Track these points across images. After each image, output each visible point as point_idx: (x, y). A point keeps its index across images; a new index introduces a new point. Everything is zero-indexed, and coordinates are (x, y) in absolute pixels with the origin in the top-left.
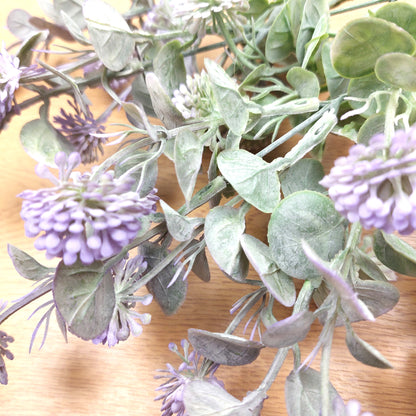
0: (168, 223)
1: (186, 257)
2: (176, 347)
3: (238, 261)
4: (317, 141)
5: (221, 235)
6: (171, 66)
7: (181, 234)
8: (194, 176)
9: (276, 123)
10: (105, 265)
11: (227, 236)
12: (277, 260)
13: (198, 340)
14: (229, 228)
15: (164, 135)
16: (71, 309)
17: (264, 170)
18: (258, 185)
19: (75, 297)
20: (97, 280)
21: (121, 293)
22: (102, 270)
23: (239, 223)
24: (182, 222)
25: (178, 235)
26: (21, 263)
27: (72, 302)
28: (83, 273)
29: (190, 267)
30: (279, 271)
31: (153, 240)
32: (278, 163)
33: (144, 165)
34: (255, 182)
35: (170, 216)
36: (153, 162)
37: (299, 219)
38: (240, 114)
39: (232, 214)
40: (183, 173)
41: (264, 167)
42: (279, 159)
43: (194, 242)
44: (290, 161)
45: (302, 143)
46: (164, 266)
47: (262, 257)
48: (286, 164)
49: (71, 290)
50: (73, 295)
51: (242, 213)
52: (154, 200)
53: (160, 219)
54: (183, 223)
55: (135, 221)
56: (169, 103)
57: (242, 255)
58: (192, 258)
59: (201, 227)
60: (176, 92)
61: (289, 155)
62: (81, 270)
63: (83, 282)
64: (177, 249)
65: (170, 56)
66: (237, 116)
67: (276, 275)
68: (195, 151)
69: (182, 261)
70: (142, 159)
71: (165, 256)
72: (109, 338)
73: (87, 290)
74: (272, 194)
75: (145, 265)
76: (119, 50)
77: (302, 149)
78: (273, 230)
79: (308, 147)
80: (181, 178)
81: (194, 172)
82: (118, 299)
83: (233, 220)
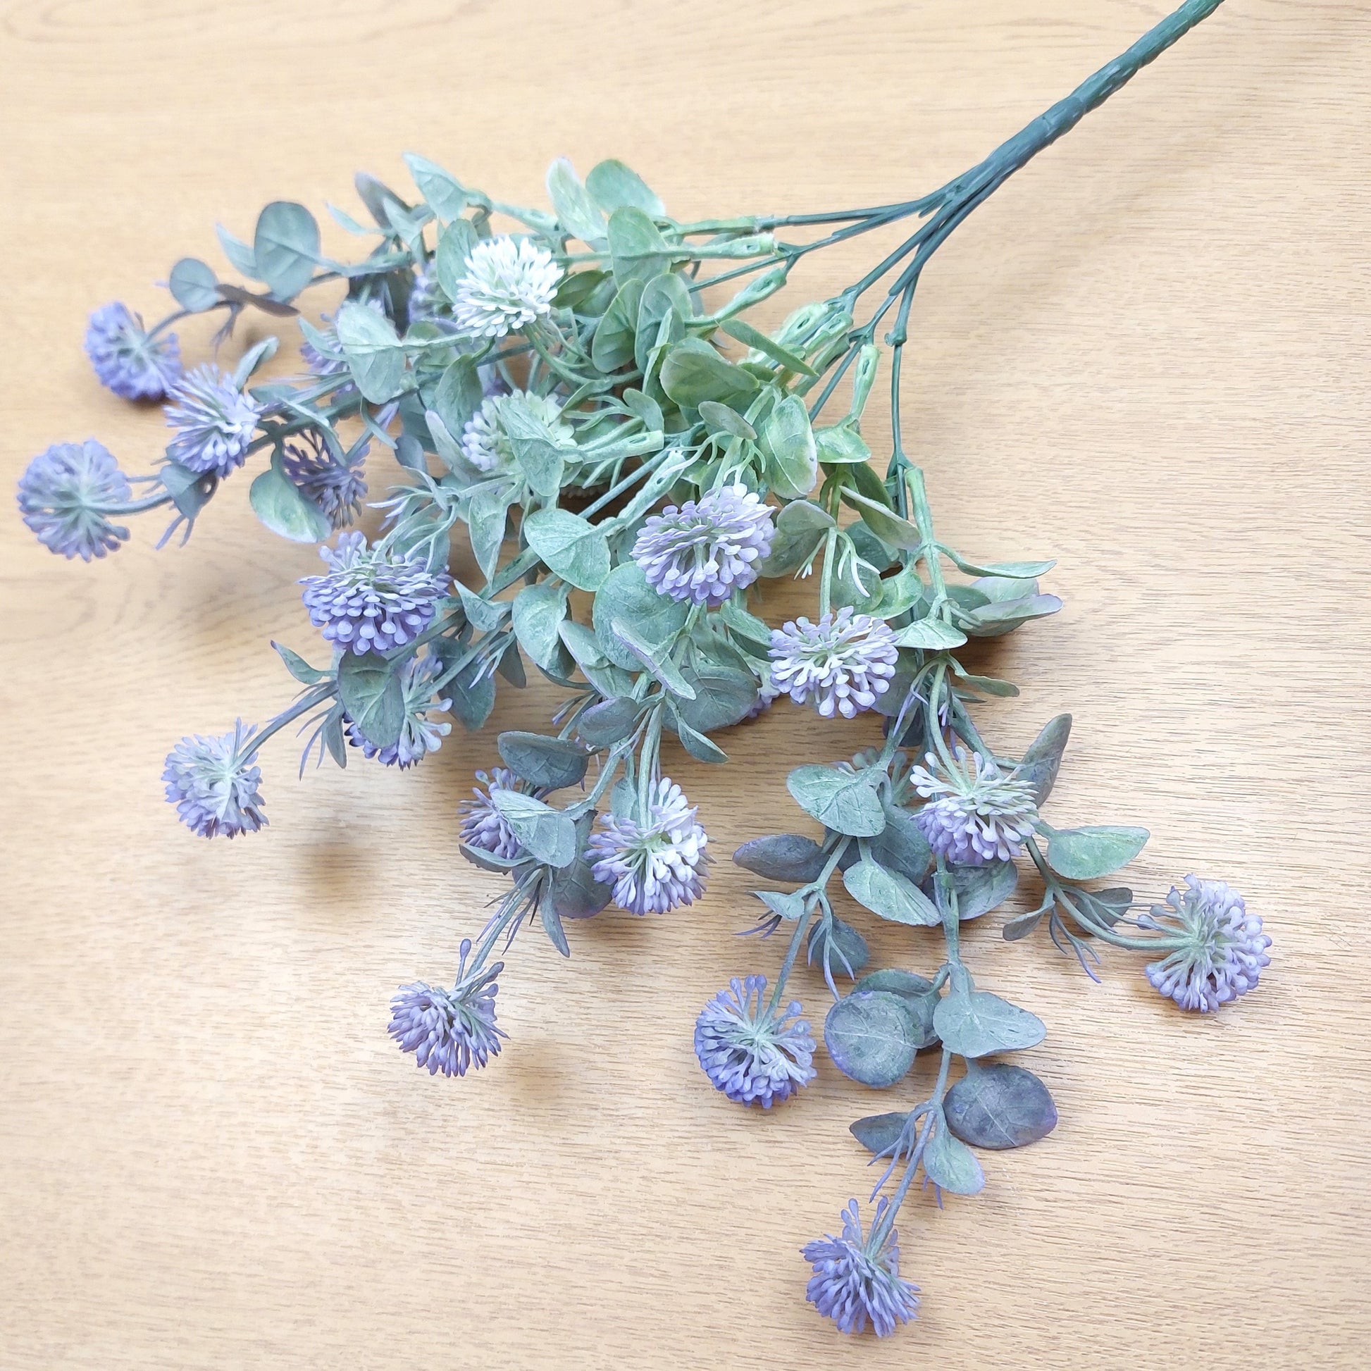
0: (466, 608)
1: (492, 652)
2: (486, 776)
3: (557, 653)
4: (658, 494)
5: (534, 622)
6: (460, 388)
7: (483, 622)
8: (496, 549)
9: (615, 463)
10: (391, 663)
11: (542, 622)
12: (606, 649)
13: (510, 752)
14: (545, 613)
15: (456, 498)
16: (359, 711)
17: (587, 537)
18: (577, 556)
19: (362, 698)
20: (384, 681)
21: (411, 701)
22: (388, 669)
23: (558, 606)
24: (483, 605)
25: (479, 623)
26: (292, 663)
27: (359, 703)
28: (367, 671)
29: (497, 664)
30: (612, 666)
31: (447, 634)
32: (609, 525)
33: (432, 538)
34: (573, 554)
35: (468, 599)
36: (443, 533)
37: (627, 597)
38: (550, 465)
39: (550, 594)
40: (480, 545)
41: (587, 533)
42: (610, 520)
43: (501, 634)
44: (623, 521)
45: (640, 495)
46: (464, 665)
47: (590, 649)
48: (618, 527)
49: (357, 690)
50: (359, 696)
51: (562, 594)
52: (445, 581)
53: (455, 605)
54: (484, 608)
55: (428, 606)
56: (460, 455)
57: (561, 645)
58: (499, 654)
59: (509, 614)
60: (468, 426)
61: (624, 513)
62: (365, 669)
63: (368, 682)
64: (479, 643)
65: (458, 376)
66: (547, 469)
67: (608, 671)
68: (495, 516)
69: (486, 658)
70: (430, 531)
71: (464, 653)
72: (400, 753)
73: (373, 691)
74: (599, 566)
75: (440, 666)
76: (385, 374)
77: (640, 504)
78: (598, 612)
79: (647, 501)
80: (479, 553)
81: (495, 543)
82: (408, 709)
83: (550, 603)
